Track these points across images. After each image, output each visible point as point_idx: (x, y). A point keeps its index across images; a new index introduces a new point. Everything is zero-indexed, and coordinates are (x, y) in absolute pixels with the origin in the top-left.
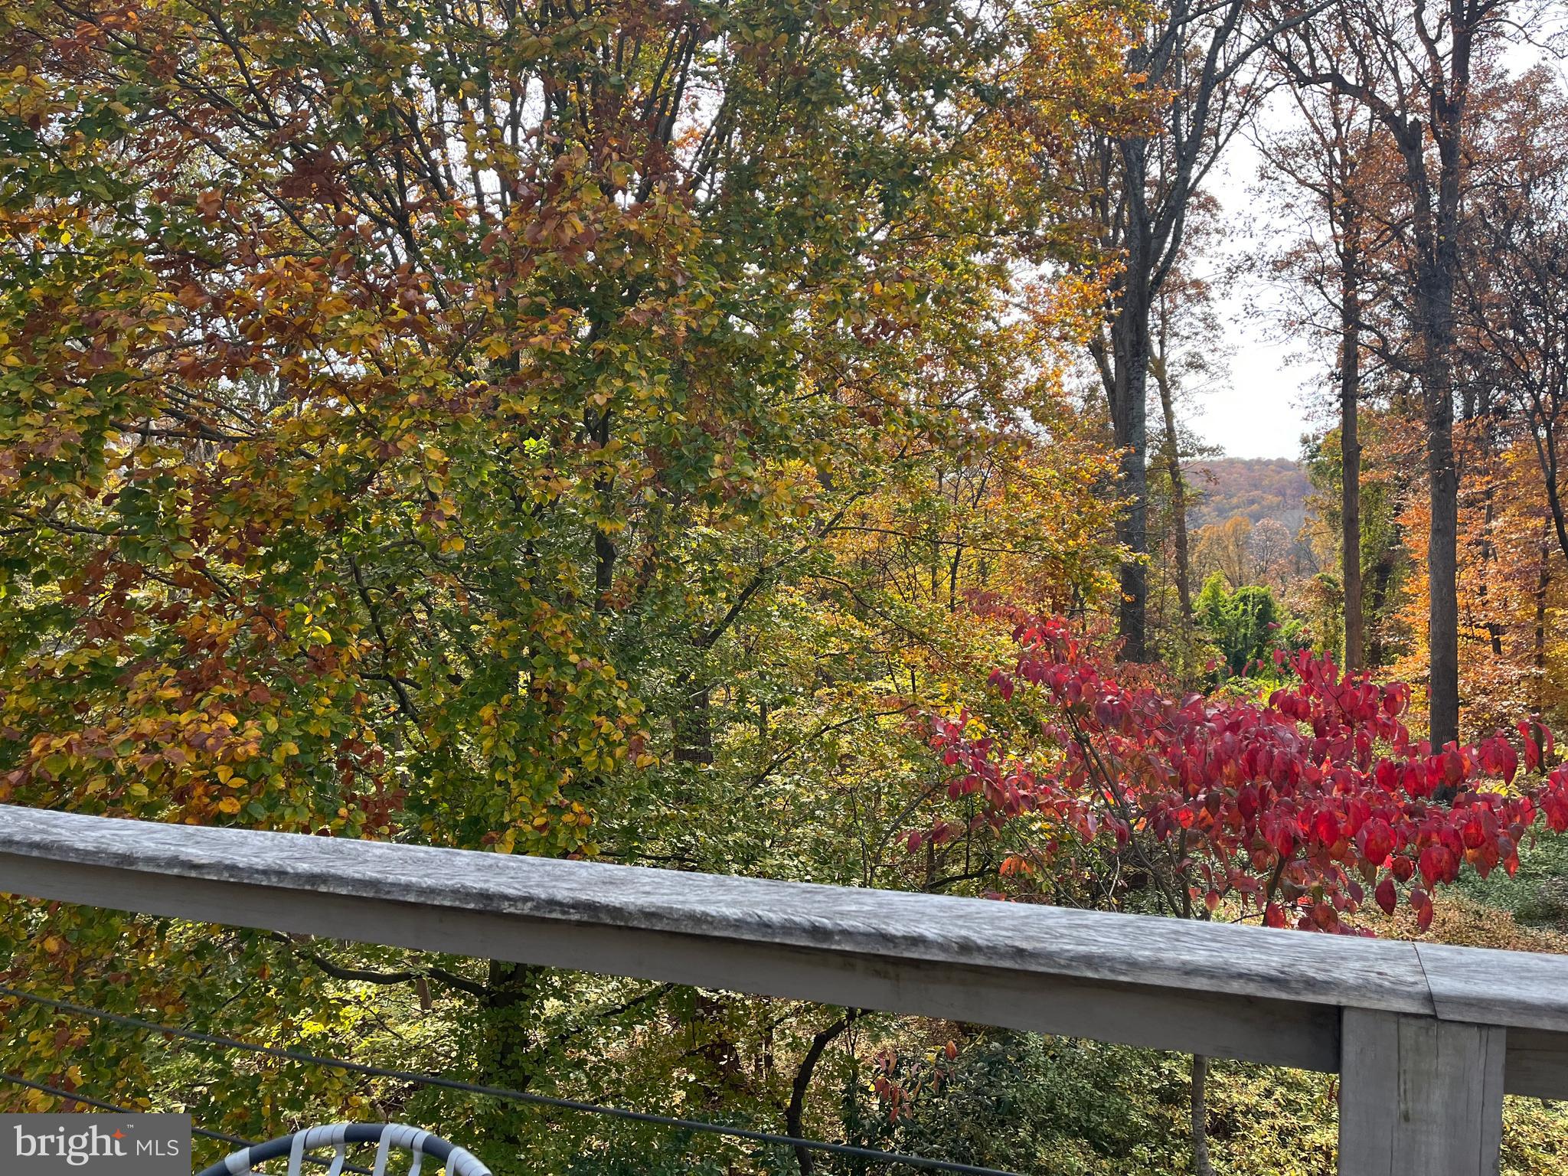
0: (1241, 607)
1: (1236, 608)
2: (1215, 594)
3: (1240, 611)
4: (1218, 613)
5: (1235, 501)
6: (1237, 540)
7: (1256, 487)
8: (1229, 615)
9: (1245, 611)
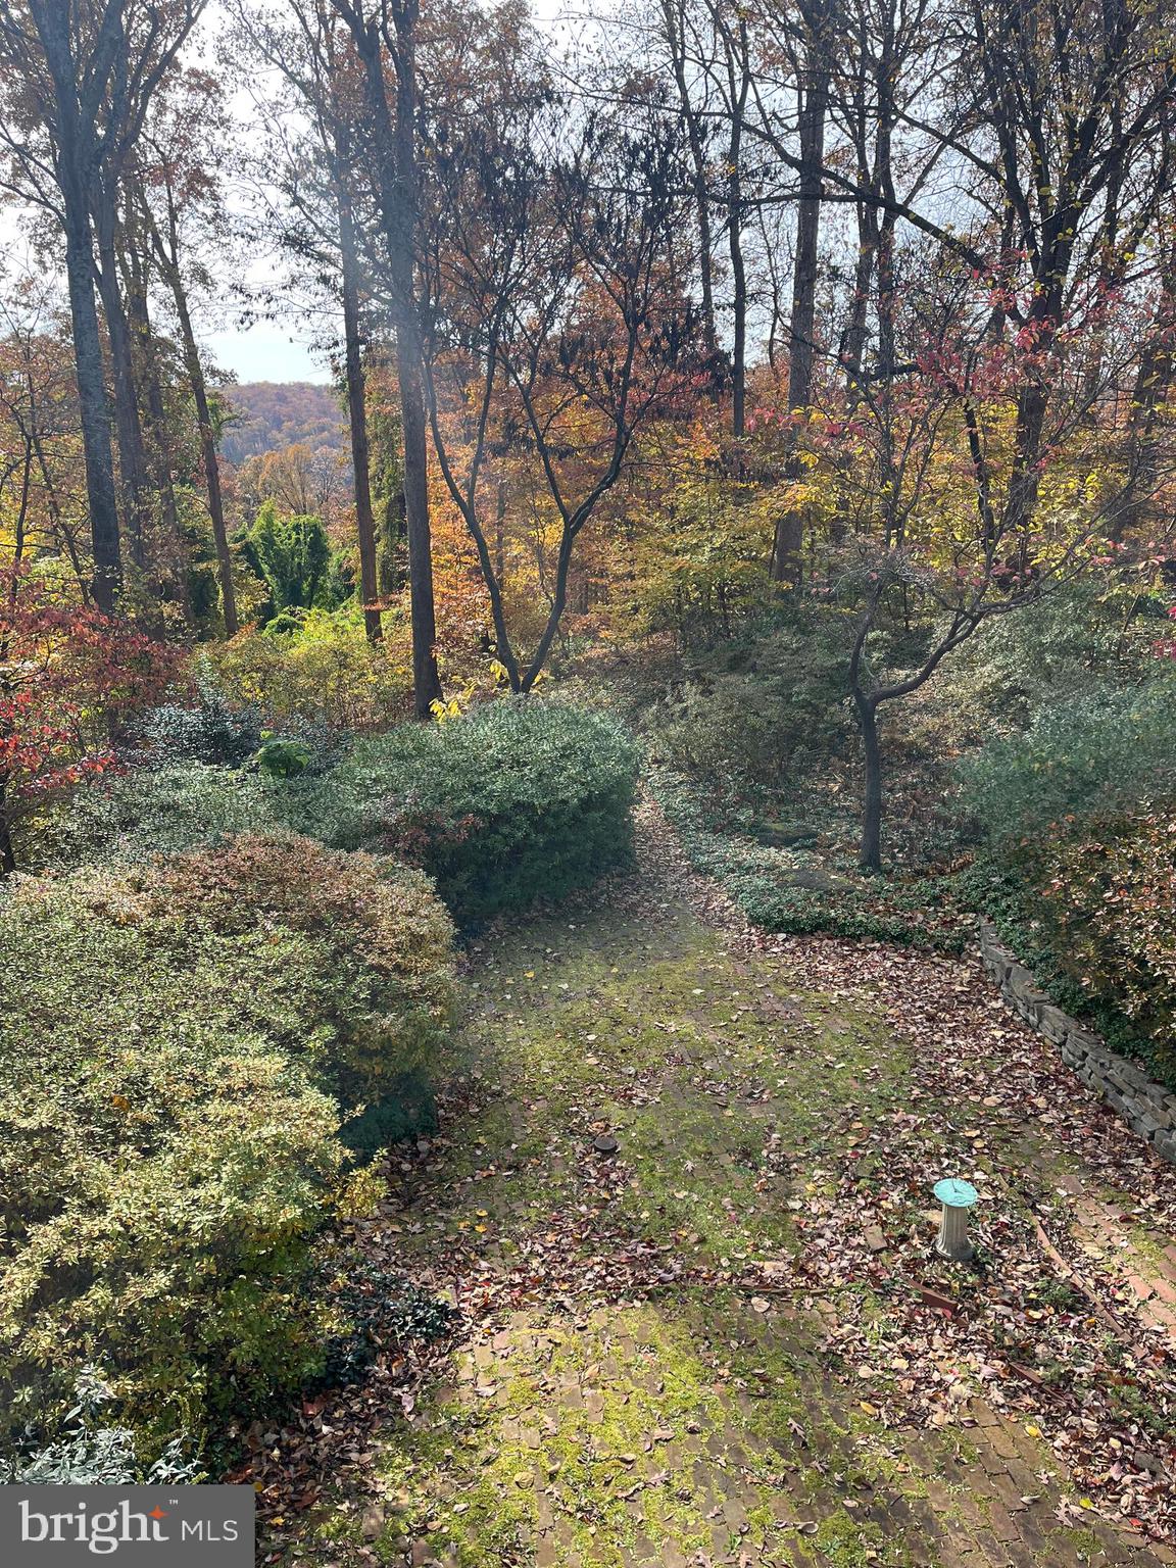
0: (294, 536)
1: (290, 537)
2: (270, 524)
3: (293, 541)
4: (273, 543)
5: (306, 427)
6: (299, 468)
7: (325, 413)
8: (284, 543)
9: (298, 540)
